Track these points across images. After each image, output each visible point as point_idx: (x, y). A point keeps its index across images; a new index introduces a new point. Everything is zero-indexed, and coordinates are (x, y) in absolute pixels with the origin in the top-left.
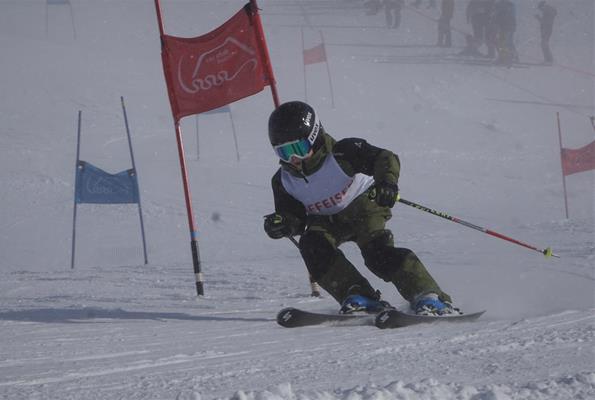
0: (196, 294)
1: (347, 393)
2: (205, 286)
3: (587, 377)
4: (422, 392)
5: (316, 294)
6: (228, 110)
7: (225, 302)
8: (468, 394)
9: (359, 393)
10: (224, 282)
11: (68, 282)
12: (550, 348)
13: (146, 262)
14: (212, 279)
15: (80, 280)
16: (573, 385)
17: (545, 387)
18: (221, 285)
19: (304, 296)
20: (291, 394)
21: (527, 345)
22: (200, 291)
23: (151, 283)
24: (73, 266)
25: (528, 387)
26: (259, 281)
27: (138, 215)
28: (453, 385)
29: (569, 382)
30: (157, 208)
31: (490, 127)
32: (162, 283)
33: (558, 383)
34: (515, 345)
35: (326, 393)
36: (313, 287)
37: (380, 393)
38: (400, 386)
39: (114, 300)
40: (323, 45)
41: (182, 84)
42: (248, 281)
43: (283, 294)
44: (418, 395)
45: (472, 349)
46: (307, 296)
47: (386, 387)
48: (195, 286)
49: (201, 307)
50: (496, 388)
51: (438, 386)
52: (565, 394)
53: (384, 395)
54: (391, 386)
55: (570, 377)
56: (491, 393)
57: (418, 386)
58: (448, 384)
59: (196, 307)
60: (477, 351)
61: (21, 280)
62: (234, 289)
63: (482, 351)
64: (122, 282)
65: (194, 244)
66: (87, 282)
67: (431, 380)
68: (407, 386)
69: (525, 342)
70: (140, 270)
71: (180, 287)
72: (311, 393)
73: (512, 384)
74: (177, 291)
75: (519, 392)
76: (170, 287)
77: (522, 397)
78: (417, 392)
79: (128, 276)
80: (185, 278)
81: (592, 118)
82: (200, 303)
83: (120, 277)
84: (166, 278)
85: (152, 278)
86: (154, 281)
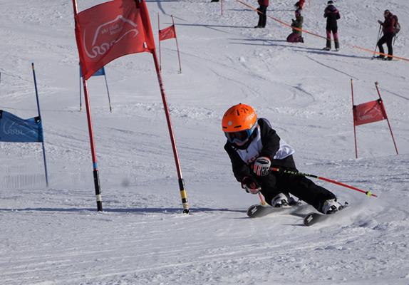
0: (96, 208)
2: (103, 204)
5: (186, 211)
6: (104, 74)
10: (116, 202)
14: (107, 199)
15: (8, 198)
18: (114, 204)
22: (100, 208)
23: (61, 202)
31: (298, 88)
32: (70, 202)
36: (184, 207)
40: (173, 26)
42: (134, 201)
46: (181, 213)
48: (96, 204)
64: (39, 201)
65: (95, 173)
66: (13, 200)
79: (43, 197)
80: (87, 198)
81: (376, 83)
82: (100, 217)
83: (37, 197)
84: (72, 198)
85: (61, 197)
86: (63, 200)
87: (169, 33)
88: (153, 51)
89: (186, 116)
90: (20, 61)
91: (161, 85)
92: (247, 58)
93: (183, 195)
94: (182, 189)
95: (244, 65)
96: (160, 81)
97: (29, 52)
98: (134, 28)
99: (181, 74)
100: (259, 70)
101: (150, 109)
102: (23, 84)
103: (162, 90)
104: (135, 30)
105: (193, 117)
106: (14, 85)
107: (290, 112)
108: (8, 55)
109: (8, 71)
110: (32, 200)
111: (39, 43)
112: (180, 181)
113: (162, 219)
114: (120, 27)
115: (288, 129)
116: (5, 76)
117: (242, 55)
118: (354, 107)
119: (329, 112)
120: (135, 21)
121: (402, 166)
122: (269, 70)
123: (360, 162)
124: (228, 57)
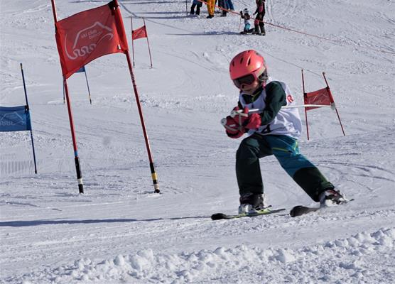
0: (79, 192)
1: (189, 256)
2: (84, 186)
3: (342, 242)
4: (237, 255)
5: (157, 191)
6: (84, 71)
7: (98, 198)
8: (266, 255)
9: (197, 255)
10: (95, 185)
12: (316, 224)
13: (36, 172)
14: (87, 182)
16: (333, 248)
17: (316, 250)
18: (94, 187)
19: (150, 193)
20: (153, 257)
22: (81, 191)
23: (47, 185)
26: (119, 183)
28: (256, 249)
29: (330, 246)
32: (55, 186)
33: (324, 247)
35: (175, 256)
36: (155, 187)
37: (210, 255)
38: (223, 250)
39: (25, 197)
40: (145, 26)
42: (112, 183)
43: (136, 192)
44: (234, 257)
46: (152, 192)
47: (214, 252)
48: (78, 187)
49: (83, 201)
50: (284, 251)
51: (248, 250)
53: (213, 256)
54: (217, 251)
55: (330, 243)
56: (282, 255)
57: (234, 251)
58: (254, 249)
59: (80, 201)
62: (103, 188)
64: (28, 185)
65: (77, 160)
67: (243, 247)
68: (227, 251)
71: (67, 188)
72: (166, 256)
74: (65, 190)
75: (299, 253)
76: (60, 188)
77: (302, 256)
79: (31, 181)
80: (70, 182)
81: (324, 73)
82: (82, 199)
83: (27, 181)
84: (57, 182)
85: (47, 182)
86: (49, 184)
87: (140, 33)
88: (126, 52)
89: (157, 106)
90: (9, 62)
91: (133, 81)
92: (210, 54)
93: (154, 177)
94: (153, 171)
95: (207, 60)
96: (133, 78)
97: (18, 52)
98: (110, 32)
99: (152, 70)
100: (221, 64)
101: (125, 101)
103: (134, 86)
104: (110, 34)
105: (163, 107)
110: (21, 185)
111: (26, 45)
112: (152, 165)
113: (136, 199)
114: (98, 32)
117: (206, 51)
118: (305, 94)
120: (110, 27)
121: (347, 146)
123: (310, 143)
124: (193, 53)
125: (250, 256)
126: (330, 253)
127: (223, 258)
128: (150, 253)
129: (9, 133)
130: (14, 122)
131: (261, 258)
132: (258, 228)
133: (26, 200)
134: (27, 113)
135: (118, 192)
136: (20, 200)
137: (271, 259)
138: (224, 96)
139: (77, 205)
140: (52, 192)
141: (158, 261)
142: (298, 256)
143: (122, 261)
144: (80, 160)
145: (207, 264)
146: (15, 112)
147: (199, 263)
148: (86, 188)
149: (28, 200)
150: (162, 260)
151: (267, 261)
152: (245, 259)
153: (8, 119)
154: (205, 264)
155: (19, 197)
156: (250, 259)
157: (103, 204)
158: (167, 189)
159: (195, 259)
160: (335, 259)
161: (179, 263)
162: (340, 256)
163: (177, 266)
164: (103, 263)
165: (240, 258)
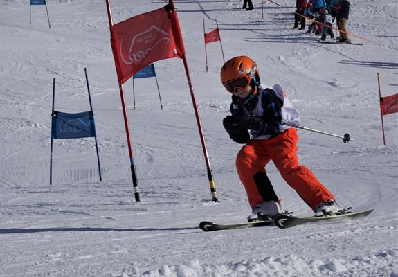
0: (135, 200)
1: (236, 265)
2: (141, 195)
3: (396, 251)
4: (286, 264)
5: (215, 199)
6: (154, 75)
7: (154, 206)
8: (317, 265)
9: (245, 265)
10: (153, 193)
11: (49, 193)
12: (371, 233)
13: (101, 180)
14: (145, 190)
15: (57, 192)
16: (386, 257)
17: (368, 259)
18: (151, 195)
19: (207, 201)
20: (199, 267)
21: (356, 231)
22: (137, 196)
23: (104, 194)
24: (51, 183)
25: (356, 259)
26: (177, 191)
27: (95, 147)
28: (307, 258)
29: (384, 255)
30: (107, 142)
31: (332, 84)
32: (112, 194)
33: (377, 256)
34: (348, 232)
35: (222, 266)
36: (213, 195)
37: (258, 265)
38: (271, 260)
39: (80, 206)
40: (218, 29)
41: (123, 58)
42: (170, 191)
43: (194, 200)
44: (283, 266)
45: (319, 235)
47: (262, 261)
48: (134, 195)
49: (138, 209)
50: (336, 260)
51: (297, 259)
52: (381, 263)
53: (262, 266)
54: (265, 260)
55: (384, 252)
56: (332, 264)
57: (283, 260)
58: (304, 258)
59: (135, 210)
60: (323, 236)
61: (17, 193)
62: (160, 197)
63: (325, 236)
64: (85, 193)
65: (133, 167)
66: (62, 193)
67: (292, 256)
68: (275, 261)
69: (354, 229)
70: (97, 185)
71: (124, 196)
72: (212, 266)
73: (346, 258)
74: (121, 199)
75: (351, 262)
76: (117, 196)
77: (353, 266)
78: (283, 264)
79: (89, 189)
80: (127, 190)
82: (137, 207)
83: (83, 190)
84: (115, 190)
85: (105, 190)
86: (106, 192)
87: (213, 36)
88: (182, 57)
90: (79, 66)
91: (190, 87)
92: (287, 57)
93: (211, 185)
94: (210, 179)
95: (283, 63)
96: (190, 83)
97: (88, 56)
100: (297, 68)
102: (81, 87)
103: (191, 91)
104: (166, 38)
106: (74, 87)
107: (325, 105)
108: (67, 61)
109: (69, 75)
110: (78, 193)
111: (96, 48)
112: (209, 172)
113: (192, 207)
115: (323, 121)
116: (66, 80)
117: (282, 54)
118: (381, 99)
119: (361, 103)
122: (306, 67)
124: (269, 57)
125: (300, 265)
126: (382, 263)
127: (272, 268)
128: (196, 263)
129: (78, 140)
130: (78, 129)
131: (311, 268)
132: (312, 237)
133: (80, 209)
134: (91, 119)
135: (175, 200)
136: (74, 209)
137: (321, 268)
138: (299, 101)
139: (132, 214)
140: (108, 201)
141: (204, 271)
142: (349, 265)
143: (167, 270)
144: (136, 167)
145: (255, 273)
146: (79, 119)
147: (247, 273)
148: (143, 197)
149: (82, 208)
150: (209, 270)
151: (317, 270)
152: (294, 268)
153: (73, 126)
154: (253, 274)
155: (74, 206)
156: (300, 269)
157: (159, 212)
158: (226, 198)
159: (243, 268)
160: (387, 269)
161: (226, 273)
162: (393, 265)
163: (224, 276)
164: (147, 273)
165: (289, 268)
